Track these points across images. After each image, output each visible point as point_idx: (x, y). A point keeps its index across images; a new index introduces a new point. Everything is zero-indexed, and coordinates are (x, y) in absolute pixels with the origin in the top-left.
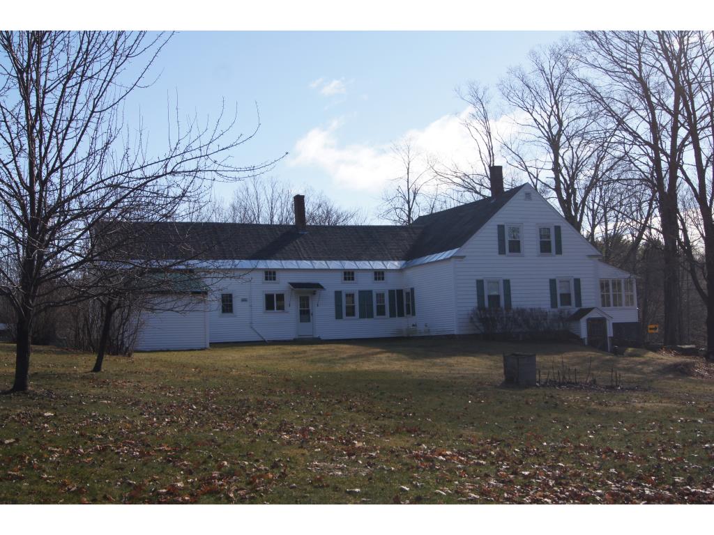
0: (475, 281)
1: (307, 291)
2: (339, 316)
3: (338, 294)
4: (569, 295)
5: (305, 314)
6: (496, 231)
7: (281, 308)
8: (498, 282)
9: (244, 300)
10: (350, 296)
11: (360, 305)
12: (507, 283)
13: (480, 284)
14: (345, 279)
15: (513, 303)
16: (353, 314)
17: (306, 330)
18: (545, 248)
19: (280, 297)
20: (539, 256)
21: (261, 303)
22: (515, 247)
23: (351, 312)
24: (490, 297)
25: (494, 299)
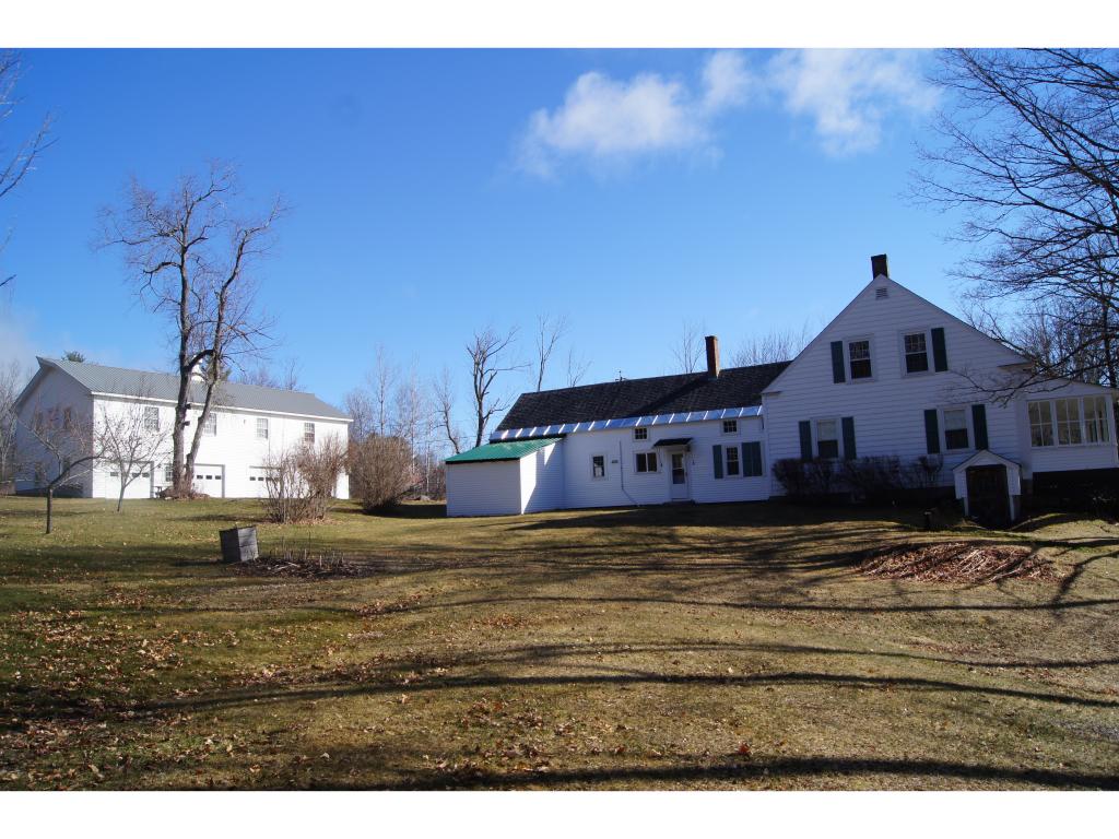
0: (797, 424)
1: (680, 446)
2: (718, 474)
3: (717, 449)
4: (964, 432)
5: (678, 475)
6: (830, 351)
7: (653, 468)
8: (834, 423)
9: (615, 462)
10: (732, 452)
11: (744, 461)
12: (848, 423)
13: (804, 427)
14: (726, 430)
15: (857, 451)
16: (737, 472)
17: (680, 493)
18: (915, 363)
19: (652, 457)
20: (903, 378)
21: (630, 464)
22: (862, 369)
23: (733, 470)
24: (821, 444)
25: (828, 447)
